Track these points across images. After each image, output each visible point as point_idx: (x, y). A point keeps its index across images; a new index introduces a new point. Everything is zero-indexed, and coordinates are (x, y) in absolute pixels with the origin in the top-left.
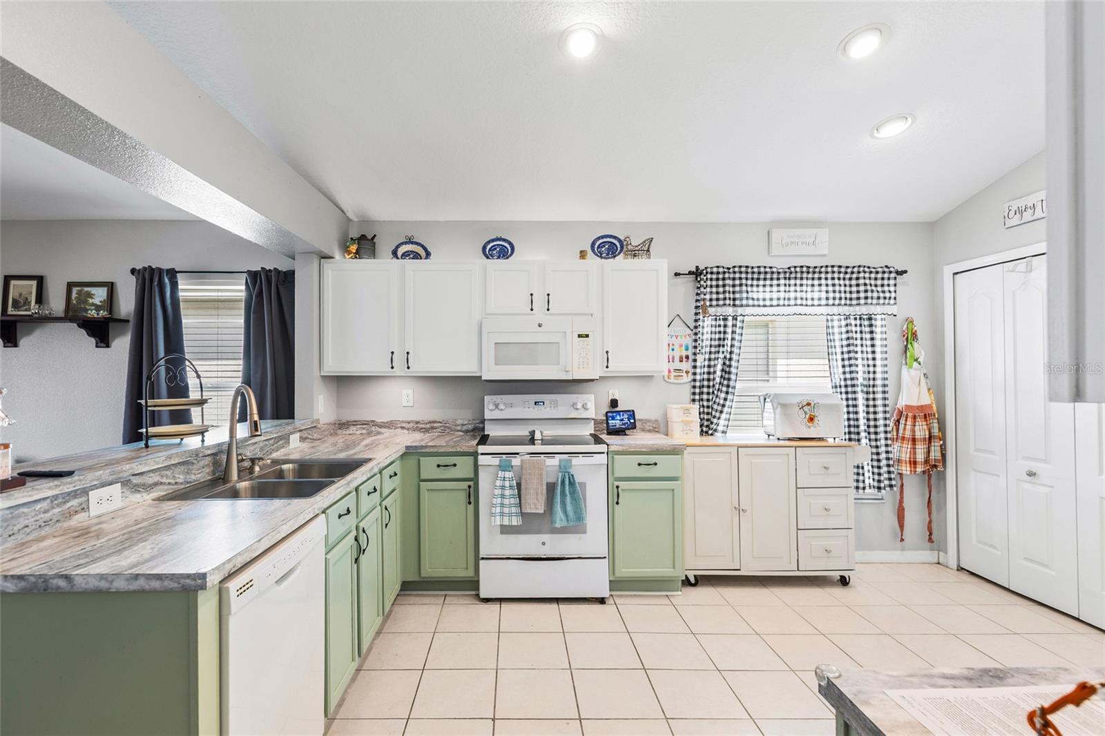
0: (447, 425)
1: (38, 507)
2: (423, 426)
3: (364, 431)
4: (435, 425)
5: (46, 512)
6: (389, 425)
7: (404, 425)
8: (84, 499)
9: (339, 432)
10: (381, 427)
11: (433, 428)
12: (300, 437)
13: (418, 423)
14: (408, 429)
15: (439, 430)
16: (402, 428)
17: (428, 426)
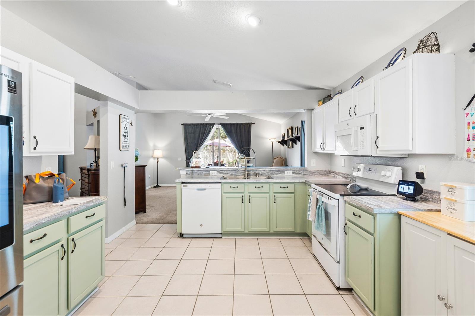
0: (352, 177)
1: (201, 171)
2: (345, 176)
3: (333, 175)
4: (349, 176)
5: (202, 172)
6: (338, 174)
7: (341, 175)
8: (209, 172)
9: (329, 174)
10: (337, 174)
11: (348, 178)
12: (292, 172)
13: (344, 174)
14: (342, 177)
15: (349, 179)
16: (341, 176)
17: (347, 176)
